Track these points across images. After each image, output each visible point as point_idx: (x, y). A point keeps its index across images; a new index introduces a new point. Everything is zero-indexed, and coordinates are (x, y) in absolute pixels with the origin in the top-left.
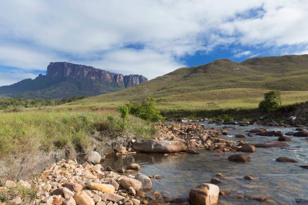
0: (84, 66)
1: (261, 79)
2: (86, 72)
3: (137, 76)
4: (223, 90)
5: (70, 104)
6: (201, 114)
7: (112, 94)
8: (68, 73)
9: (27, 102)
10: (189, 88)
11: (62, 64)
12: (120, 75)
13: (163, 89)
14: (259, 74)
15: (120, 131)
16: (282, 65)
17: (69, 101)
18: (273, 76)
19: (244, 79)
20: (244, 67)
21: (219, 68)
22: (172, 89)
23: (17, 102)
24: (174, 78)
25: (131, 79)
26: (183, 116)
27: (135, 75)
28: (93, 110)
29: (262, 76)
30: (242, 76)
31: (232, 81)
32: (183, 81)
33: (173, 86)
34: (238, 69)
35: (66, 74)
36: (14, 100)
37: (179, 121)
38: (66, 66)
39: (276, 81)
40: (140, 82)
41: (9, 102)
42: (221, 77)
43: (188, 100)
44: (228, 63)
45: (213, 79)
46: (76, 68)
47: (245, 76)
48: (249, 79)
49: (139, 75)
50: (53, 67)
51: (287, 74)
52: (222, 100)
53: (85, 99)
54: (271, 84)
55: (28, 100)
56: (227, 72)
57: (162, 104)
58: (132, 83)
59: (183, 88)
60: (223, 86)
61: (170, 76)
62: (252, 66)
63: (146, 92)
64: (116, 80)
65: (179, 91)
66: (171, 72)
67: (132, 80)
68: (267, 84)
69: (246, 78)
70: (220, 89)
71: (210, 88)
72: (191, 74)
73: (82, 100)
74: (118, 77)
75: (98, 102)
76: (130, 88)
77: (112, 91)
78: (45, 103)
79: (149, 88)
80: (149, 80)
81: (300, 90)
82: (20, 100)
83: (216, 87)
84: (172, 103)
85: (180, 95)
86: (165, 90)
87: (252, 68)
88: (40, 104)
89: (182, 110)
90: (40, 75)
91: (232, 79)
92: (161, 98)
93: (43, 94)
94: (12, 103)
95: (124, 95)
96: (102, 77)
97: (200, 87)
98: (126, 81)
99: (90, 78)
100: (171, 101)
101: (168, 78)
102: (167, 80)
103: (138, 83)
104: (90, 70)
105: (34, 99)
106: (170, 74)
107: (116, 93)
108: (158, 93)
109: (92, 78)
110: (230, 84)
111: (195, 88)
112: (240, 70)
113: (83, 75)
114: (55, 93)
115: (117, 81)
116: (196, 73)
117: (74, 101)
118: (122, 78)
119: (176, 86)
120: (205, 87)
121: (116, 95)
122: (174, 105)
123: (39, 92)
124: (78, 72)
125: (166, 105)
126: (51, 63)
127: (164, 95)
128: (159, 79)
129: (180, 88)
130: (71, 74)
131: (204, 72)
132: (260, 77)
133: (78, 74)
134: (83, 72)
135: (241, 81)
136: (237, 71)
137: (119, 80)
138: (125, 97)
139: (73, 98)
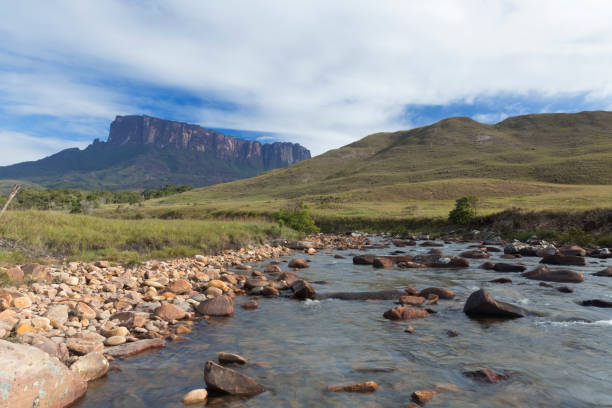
0: (182, 124)
1: (529, 159)
2: (186, 136)
3: (289, 144)
4: (446, 181)
5: (161, 202)
7: (240, 182)
8: (151, 138)
9: (80, 196)
10: (388, 174)
11: (139, 120)
12: (254, 142)
13: (338, 175)
14: (527, 149)
16: (576, 130)
17: (158, 195)
18: (553, 154)
19: (495, 159)
20: (499, 134)
21: (449, 136)
22: (356, 176)
23: (63, 196)
24: (361, 154)
25: (276, 152)
26: (353, 229)
27: (284, 144)
29: (532, 152)
30: (492, 152)
31: (471, 163)
32: (377, 159)
33: (358, 169)
34: (488, 137)
35: (147, 140)
37: (349, 234)
38: (148, 124)
39: (556, 165)
40: (295, 159)
41: (48, 195)
42: (452, 155)
43: (379, 200)
44: (467, 124)
45: (435, 157)
46: (168, 128)
47: (499, 151)
48: (504, 159)
49: (294, 143)
50: (120, 126)
51: (581, 149)
52: (440, 202)
53: (188, 193)
54: (544, 170)
56: (464, 143)
57: (330, 208)
58: (280, 160)
59: (376, 174)
60: (453, 173)
61: (354, 150)
62: (514, 132)
63: (306, 180)
64: (246, 154)
65: (367, 180)
66: (356, 140)
67: (279, 154)
68: (537, 170)
69: (501, 157)
70: (448, 177)
71: (427, 177)
72: (395, 145)
73: (184, 193)
74: (251, 147)
76: (275, 172)
77: (241, 177)
78: (112, 198)
79: (312, 173)
80: (313, 155)
81: (598, 183)
82: (66, 193)
83: (440, 175)
84: (347, 205)
85: (366, 190)
86: (341, 178)
87: (516, 136)
88: (103, 199)
89: (359, 218)
90: (96, 141)
91: (471, 159)
92: (332, 195)
94: (52, 198)
95: (262, 185)
96: (219, 147)
97: (410, 173)
98: (266, 157)
99: (195, 148)
100: (349, 201)
101: (348, 152)
102: (348, 156)
103: (291, 158)
104: (195, 132)
106: (353, 145)
107: (248, 181)
108: (330, 184)
109: (198, 148)
110: (467, 168)
111: (398, 174)
112: (489, 140)
113: (180, 144)
114: (125, 176)
115: (249, 155)
116: (404, 144)
117: (166, 195)
118: (259, 149)
119: (364, 170)
120: (422, 172)
121: (248, 186)
122: (350, 209)
123: (93, 174)
124: (170, 137)
125: (337, 208)
126: (118, 117)
127: (339, 188)
128: (331, 154)
129: (371, 174)
130: (157, 139)
131: (419, 143)
132: (526, 156)
133: (171, 140)
134: (181, 137)
135: (488, 163)
136: (484, 141)
137: (252, 152)
138: (265, 189)
139: (164, 189)
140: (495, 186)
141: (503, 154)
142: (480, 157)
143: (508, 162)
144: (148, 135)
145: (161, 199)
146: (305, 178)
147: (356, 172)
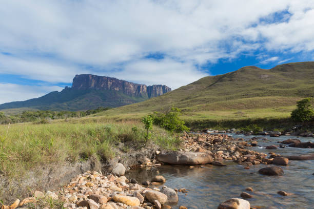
0: (108, 77)
1: (293, 86)
2: (110, 83)
3: (160, 86)
4: (251, 98)
5: (95, 116)
6: (228, 124)
7: (135, 105)
8: (93, 85)
9: (54, 114)
10: (215, 97)
11: (87, 76)
12: (143, 85)
13: (187, 99)
14: (290, 81)
15: (144, 142)
17: (94, 112)
18: (306, 83)
19: (274, 87)
20: (273, 74)
21: (246, 76)
22: (197, 99)
23: (45, 114)
24: (198, 88)
25: (154, 89)
26: (208, 127)
27: (158, 86)
28: (117, 121)
29: (293, 82)
30: (271, 83)
31: (260, 89)
32: (207, 90)
33: (197, 96)
34: (267, 76)
35: (91, 86)
36: (41, 112)
37: (205, 131)
38: (91, 78)
39: (310, 88)
40: (164, 92)
41: (37, 114)
42: (248, 86)
43: (213, 110)
44: (255, 70)
45: (240, 87)
46: (100, 80)
47: (275, 83)
48: (279, 87)
49: (163, 85)
50: (78, 79)
52: (250, 110)
53: (108, 111)
54: (304, 91)
55: (55, 112)
56: (254, 80)
57: (187, 115)
58: (156, 94)
59: (207, 97)
60: (250, 95)
61: (194, 86)
62: (282, 73)
63: (170, 102)
64: (139, 91)
65: (203, 101)
66: (195, 81)
67: (156, 90)
68: (299, 92)
69: (276, 86)
70: (248, 97)
71: (237, 97)
72: (216, 82)
74: (141, 87)
75: (122, 113)
76: (154, 99)
77: (136, 102)
78: (71, 115)
79: (173, 98)
80: (172, 90)
82: (47, 112)
83: (243, 96)
84: (197, 113)
85: (205, 105)
86: (189, 100)
87: (283, 74)
88: (66, 115)
89: (208, 120)
90: (66, 87)
91: (260, 87)
92: (185, 108)
93: (68, 105)
94: (40, 115)
95: (147, 105)
96: (126, 88)
97: (226, 96)
98: (149, 92)
99: (114, 89)
100: (196, 111)
101: (192, 87)
102: (192, 89)
103: (162, 92)
104: (114, 81)
105: (61, 111)
106: (194, 83)
107: (139, 104)
109: (116, 89)
110: (258, 92)
111: (220, 97)
112: (268, 77)
113: (107, 87)
114: (80, 104)
115: (141, 92)
116: (221, 81)
117: (98, 112)
118: (145, 89)
119: (201, 95)
120: (231, 95)
121: (139, 106)
122: (199, 115)
123: (65, 104)
124: (102, 84)
125: (191, 115)
126: (77, 75)
127: (188, 105)
128: (183, 88)
129: (205, 97)
130: (95, 86)
131: (230, 81)
132: (291, 85)
133: (102, 86)
134: (107, 83)
135: (270, 89)
136: (265, 78)
137: (142, 91)
138: (148, 108)
139: (97, 110)
140: (281, 100)
141: (278, 84)
142: (265, 86)
143: (281, 88)
144: (91, 84)
145: (95, 114)
146: (169, 101)
147: (197, 97)
